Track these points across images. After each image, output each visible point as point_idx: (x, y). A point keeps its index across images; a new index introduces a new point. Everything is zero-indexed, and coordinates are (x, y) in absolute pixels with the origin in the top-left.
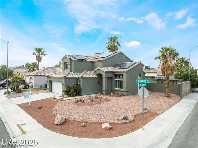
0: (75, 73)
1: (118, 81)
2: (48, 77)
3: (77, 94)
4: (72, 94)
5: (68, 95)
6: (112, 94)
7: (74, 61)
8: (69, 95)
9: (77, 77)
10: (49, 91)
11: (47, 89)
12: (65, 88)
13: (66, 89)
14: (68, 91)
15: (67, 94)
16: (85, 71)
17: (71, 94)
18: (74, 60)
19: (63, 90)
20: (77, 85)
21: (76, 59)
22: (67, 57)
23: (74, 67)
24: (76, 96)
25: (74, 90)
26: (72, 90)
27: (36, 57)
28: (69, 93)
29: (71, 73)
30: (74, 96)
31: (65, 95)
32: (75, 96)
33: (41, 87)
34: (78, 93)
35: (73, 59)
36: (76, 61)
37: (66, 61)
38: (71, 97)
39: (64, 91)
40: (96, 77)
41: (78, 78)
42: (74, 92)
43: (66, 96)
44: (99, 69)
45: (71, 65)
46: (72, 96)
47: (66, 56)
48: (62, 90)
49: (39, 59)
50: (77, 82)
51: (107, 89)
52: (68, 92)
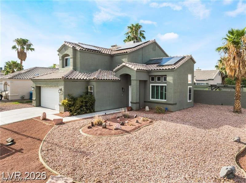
0: (83, 73)
1: (157, 86)
2: (34, 80)
3: (87, 109)
4: (78, 109)
5: (71, 111)
6: (147, 108)
7: (80, 52)
8: (73, 112)
9: (87, 79)
10: (35, 105)
11: (33, 101)
12: (65, 99)
13: (67, 101)
14: (70, 105)
15: (68, 111)
16: (99, 70)
17: (76, 110)
18: (80, 49)
19: (61, 104)
20: (87, 93)
21: (84, 48)
22: (68, 45)
23: (80, 62)
24: (86, 113)
25: (82, 102)
26: (78, 103)
27: (18, 52)
28: (72, 108)
29: (75, 72)
30: (82, 114)
31: (65, 111)
32: (84, 114)
33: (24, 98)
34: (88, 107)
35: (78, 48)
36: (83, 52)
37: (66, 52)
38: (76, 115)
39: (63, 104)
40: (120, 79)
41: (88, 82)
42: (81, 107)
43: (68, 113)
44: (124, 66)
45: (75, 58)
46: (79, 114)
47: (66, 43)
48: (60, 102)
49: (22, 55)
50: (87, 88)
51: (138, 101)
52: (70, 107)
